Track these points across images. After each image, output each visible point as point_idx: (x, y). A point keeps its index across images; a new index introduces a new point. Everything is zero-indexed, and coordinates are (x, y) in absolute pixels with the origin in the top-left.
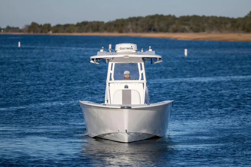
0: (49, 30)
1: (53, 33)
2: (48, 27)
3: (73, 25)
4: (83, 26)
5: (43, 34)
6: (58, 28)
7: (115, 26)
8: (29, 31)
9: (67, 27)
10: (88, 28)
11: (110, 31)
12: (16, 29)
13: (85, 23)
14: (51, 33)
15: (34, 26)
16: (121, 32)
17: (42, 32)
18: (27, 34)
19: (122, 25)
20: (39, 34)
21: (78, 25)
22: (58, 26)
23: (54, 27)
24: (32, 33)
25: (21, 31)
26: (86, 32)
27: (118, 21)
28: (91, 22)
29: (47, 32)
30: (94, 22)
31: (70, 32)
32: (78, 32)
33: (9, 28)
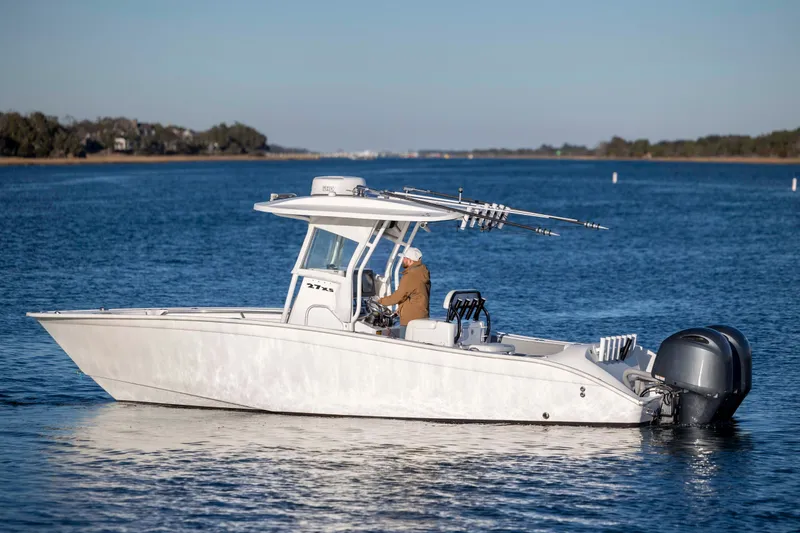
0: (645, 152)
1: (653, 156)
2: (643, 146)
3: (690, 143)
4: (711, 144)
5: (635, 159)
6: (664, 147)
7: (772, 144)
8: (608, 154)
9: (680, 146)
10: (720, 148)
11: (763, 154)
12: (582, 150)
13: (713, 139)
14: (649, 157)
15: (617, 145)
16: (783, 155)
17: (631, 155)
18: (604, 158)
19: (786, 143)
20: (627, 158)
21: (701, 142)
22: (664, 144)
23: (655, 146)
24: (612, 158)
25: (591, 153)
26: (717, 154)
27: (775, 134)
28: (724, 137)
29: (640, 156)
30: (731, 137)
31: (684, 154)
32: (702, 155)
33: (567, 148)
